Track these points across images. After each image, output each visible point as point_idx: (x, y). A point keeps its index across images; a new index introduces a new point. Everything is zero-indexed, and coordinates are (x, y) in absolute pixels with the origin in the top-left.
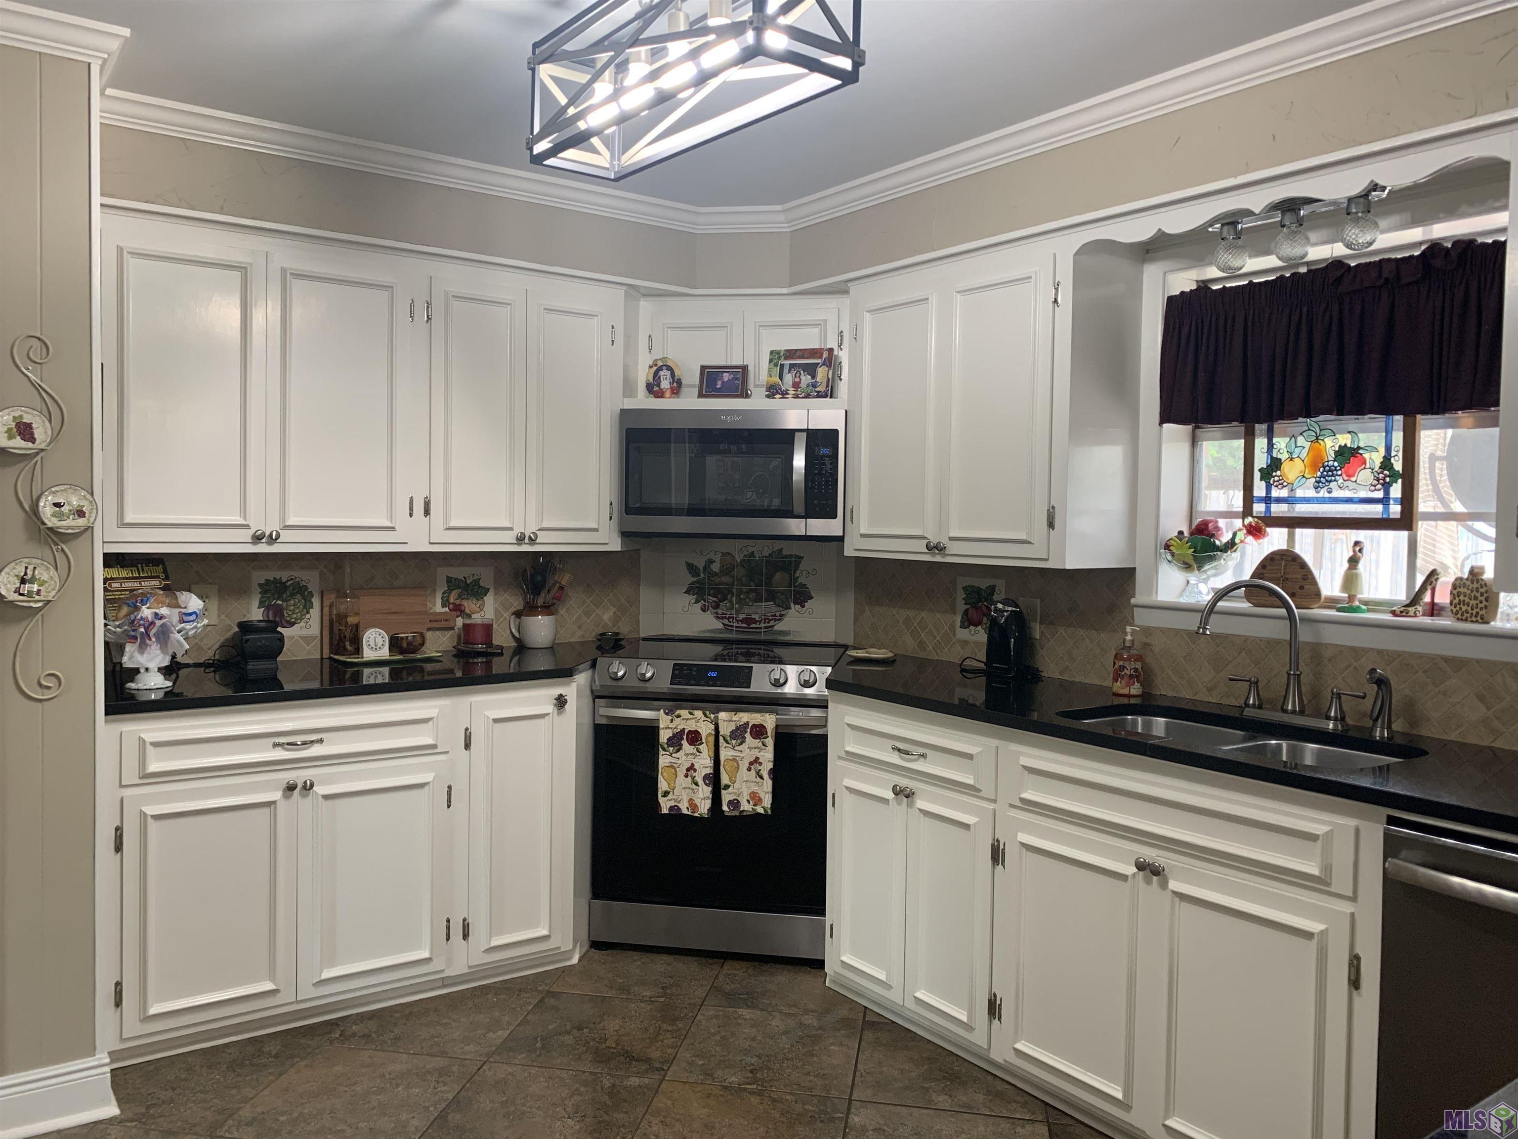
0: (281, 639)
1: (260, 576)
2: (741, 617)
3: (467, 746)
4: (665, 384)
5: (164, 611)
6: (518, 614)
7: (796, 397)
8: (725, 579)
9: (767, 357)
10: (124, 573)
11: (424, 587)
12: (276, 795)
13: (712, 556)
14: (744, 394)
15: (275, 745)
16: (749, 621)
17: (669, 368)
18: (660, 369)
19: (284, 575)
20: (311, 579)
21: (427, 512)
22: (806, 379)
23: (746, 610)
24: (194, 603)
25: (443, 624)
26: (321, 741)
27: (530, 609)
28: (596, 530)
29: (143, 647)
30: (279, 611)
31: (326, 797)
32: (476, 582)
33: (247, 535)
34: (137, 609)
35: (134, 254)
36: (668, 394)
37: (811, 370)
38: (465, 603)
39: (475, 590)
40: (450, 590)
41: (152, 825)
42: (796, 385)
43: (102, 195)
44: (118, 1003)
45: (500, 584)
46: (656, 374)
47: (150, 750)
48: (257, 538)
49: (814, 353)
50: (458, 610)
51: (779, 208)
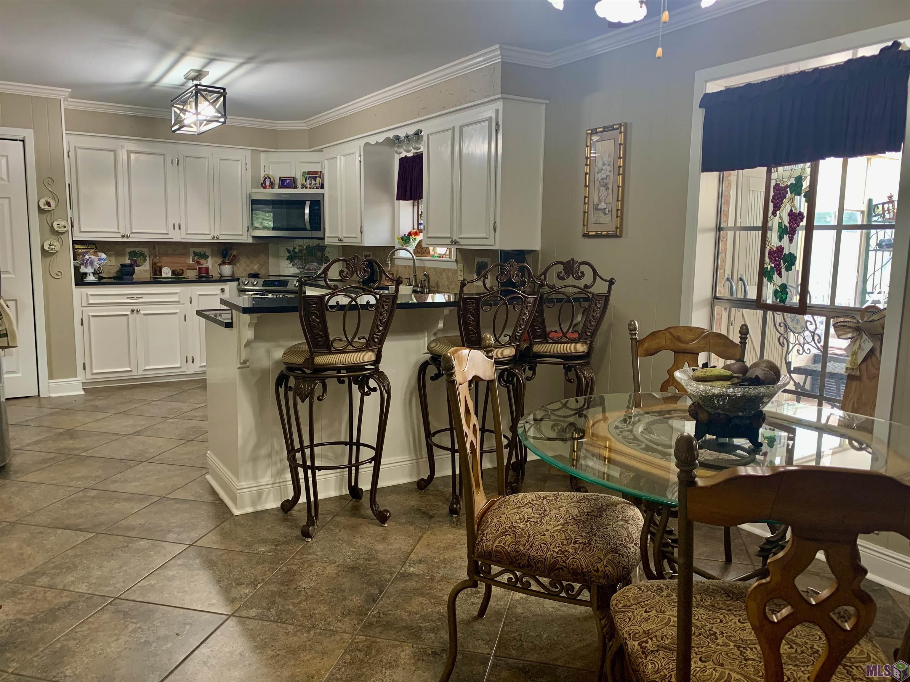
0: (134, 269)
1: (128, 250)
2: (306, 268)
3: (191, 303)
4: (267, 184)
5: (93, 257)
6: (220, 265)
7: (310, 188)
8: (300, 254)
9: (302, 174)
10: (82, 247)
11: (186, 254)
12: (129, 313)
13: (295, 246)
14: (296, 187)
15: (128, 298)
16: (309, 269)
17: (269, 178)
18: (266, 178)
19: (137, 250)
20: (145, 251)
21: (180, 229)
22: (313, 182)
23: (308, 266)
24: (103, 256)
25: (192, 268)
26: (142, 298)
27: (224, 263)
28: (242, 235)
29: (86, 267)
30: (135, 261)
31: (144, 314)
32: (204, 254)
33: (119, 235)
34: (85, 256)
35: (79, 148)
36: (268, 187)
37: (315, 179)
38: (201, 261)
39: (205, 257)
40: (195, 256)
41: (91, 318)
42: (310, 184)
43: (66, 130)
44: (84, 369)
45: (213, 255)
46: (265, 180)
47: (90, 297)
48: (123, 236)
49: (316, 173)
50: (198, 263)
51: (302, 121)
